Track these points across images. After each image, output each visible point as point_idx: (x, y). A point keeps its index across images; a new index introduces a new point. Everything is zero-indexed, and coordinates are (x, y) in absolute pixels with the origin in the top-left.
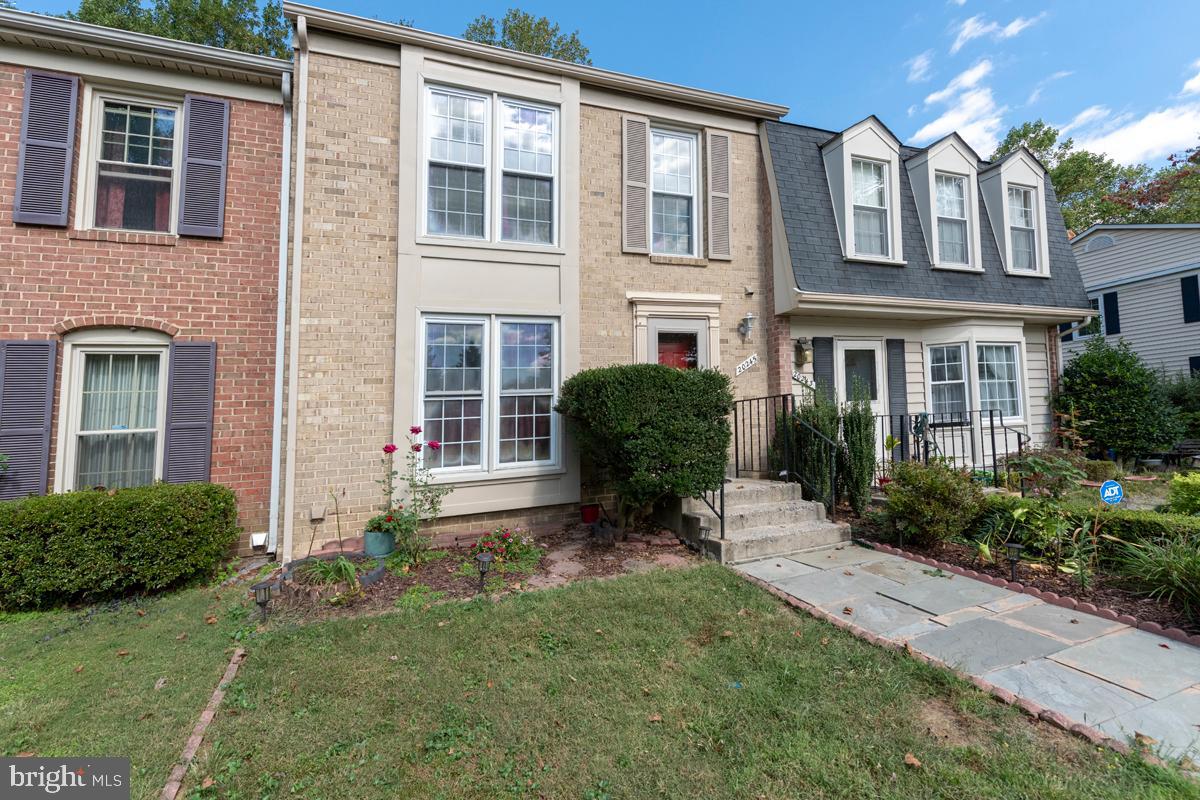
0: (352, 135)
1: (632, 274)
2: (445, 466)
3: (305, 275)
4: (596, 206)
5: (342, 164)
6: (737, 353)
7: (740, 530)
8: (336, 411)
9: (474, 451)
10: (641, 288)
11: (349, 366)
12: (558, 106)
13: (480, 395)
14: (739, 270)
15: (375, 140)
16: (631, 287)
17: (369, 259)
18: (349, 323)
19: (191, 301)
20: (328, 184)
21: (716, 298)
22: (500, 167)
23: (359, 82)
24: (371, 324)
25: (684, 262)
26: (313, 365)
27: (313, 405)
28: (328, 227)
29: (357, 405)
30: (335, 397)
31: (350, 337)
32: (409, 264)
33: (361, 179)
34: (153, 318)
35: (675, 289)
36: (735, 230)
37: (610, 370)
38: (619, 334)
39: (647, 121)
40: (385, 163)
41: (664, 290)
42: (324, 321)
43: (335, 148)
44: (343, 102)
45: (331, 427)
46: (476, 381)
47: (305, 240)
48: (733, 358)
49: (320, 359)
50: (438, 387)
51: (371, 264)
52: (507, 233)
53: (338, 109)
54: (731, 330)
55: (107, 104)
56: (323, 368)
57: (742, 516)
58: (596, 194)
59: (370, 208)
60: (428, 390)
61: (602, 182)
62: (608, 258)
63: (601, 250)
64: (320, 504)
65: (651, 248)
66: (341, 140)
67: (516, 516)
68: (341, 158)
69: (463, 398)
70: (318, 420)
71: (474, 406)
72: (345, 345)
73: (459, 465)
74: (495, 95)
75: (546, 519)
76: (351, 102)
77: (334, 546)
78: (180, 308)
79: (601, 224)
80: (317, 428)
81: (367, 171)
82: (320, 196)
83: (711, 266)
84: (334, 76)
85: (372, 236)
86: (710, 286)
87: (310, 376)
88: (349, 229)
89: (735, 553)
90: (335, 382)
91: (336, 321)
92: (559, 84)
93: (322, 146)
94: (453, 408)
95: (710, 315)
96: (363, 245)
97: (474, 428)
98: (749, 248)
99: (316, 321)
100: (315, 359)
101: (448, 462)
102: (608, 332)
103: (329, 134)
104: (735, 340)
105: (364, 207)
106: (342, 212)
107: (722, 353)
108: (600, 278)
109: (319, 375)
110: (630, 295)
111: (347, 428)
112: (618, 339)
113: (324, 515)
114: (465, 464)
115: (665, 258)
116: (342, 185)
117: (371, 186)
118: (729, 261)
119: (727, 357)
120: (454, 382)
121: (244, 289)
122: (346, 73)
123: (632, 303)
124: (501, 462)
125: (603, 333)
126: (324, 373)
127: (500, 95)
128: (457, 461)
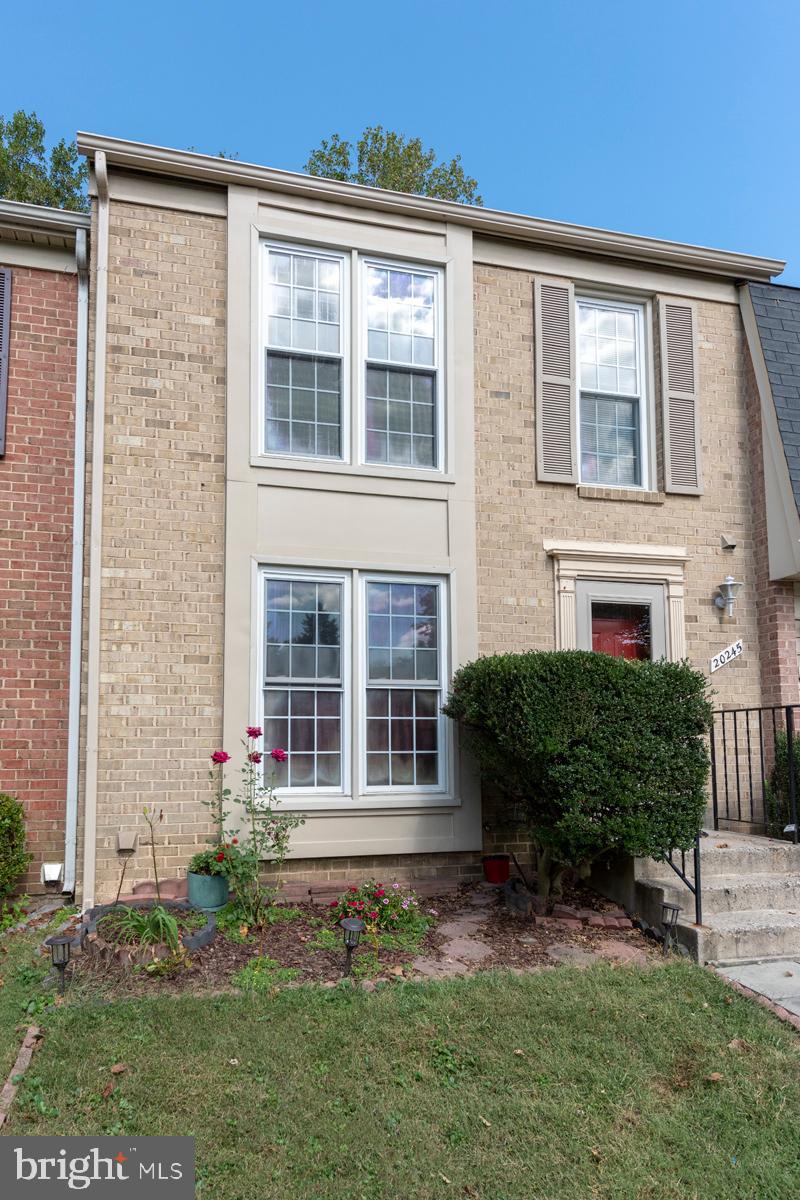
0: (166, 314)
1: (552, 513)
2: (292, 785)
3: (108, 509)
4: (498, 412)
5: (153, 354)
6: (711, 637)
7: (726, 913)
8: (149, 699)
9: (331, 765)
10: (565, 536)
11: (164, 637)
12: (443, 266)
13: (339, 686)
14: (714, 510)
15: (194, 320)
16: (551, 533)
17: (189, 486)
18: (163, 577)
20: (136, 382)
21: (679, 552)
22: (363, 356)
23: (174, 239)
24: (193, 579)
25: (629, 498)
26: (119, 633)
27: (119, 689)
28: (136, 441)
29: (176, 693)
30: (147, 680)
31: (165, 596)
32: (241, 493)
33: (176, 375)
35: (615, 538)
36: (705, 449)
37: (526, 657)
38: (533, 602)
39: (570, 286)
40: (208, 353)
41: (598, 540)
42: (132, 573)
43: (145, 332)
44: (153, 268)
45: (142, 722)
46: (333, 666)
47: (108, 460)
48: (705, 646)
49: (128, 625)
50: (282, 672)
51: (192, 494)
52: (373, 452)
53: (147, 278)
54: (702, 602)
56: (132, 639)
57: (727, 891)
58: (497, 394)
59: (190, 415)
60: (268, 675)
61: (505, 377)
62: (516, 490)
63: (506, 478)
64: (130, 829)
65: (579, 475)
66: (152, 321)
67: (391, 864)
68: (152, 346)
69: (316, 689)
70: (125, 711)
71: (331, 701)
72: (159, 607)
73: (312, 784)
74: (355, 253)
75: (434, 872)
76: (163, 268)
77: (148, 889)
79: (506, 439)
80: (124, 722)
81: (185, 365)
82: (125, 399)
83: (669, 503)
84: (144, 234)
85: (193, 455)
86: (667, 534)
87: (114, 648)
88: (162, 445)
89: (720, 948)
90: (147, 658)
91: (146, 574)
92: (444, 235)
93: (127, 330)
94: (303, 702)
95: (670, 578)
96: (183, 466)
97: (331, 733)
98: (728, 477)
99: (121, 573)
100: (121, 625)
101: (297, 781)
102: (518, 599)
103: (137, 312)
104: (708, 618)
105: (182, 415)
106: (154, 421)
107: (689, 636)
108: (505, 519)
109: (126, 648)
110: (550, 544)
111: (163, 724)
112: (533, 610)
113: (135, 845)
114: (321, 783)
115: (600, 490)
116: (154, 383)
117: (191, 384)
118: (696, 497)
119: (695, 642)
120: (304, 667)
121: (31, 526)
122: (157, 227)
123: (552, 557)
124: (369, 784)
125: (511, 601)
126: (133, 645)
127: (362, 253)
128: (308, 780)
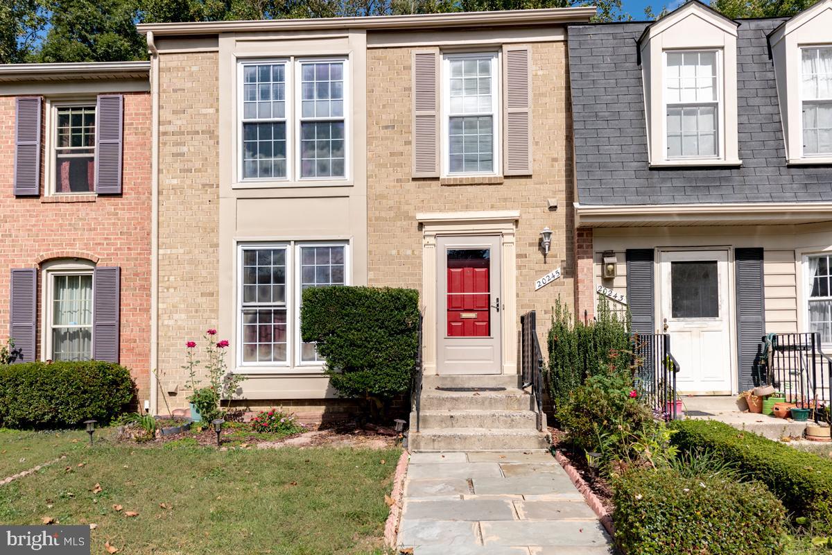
0: (189, 110)
1: (422, 197)
2: (259, 361)
3: (161, 219)
5: (182, 133)
6: (537, 267)
8: (183, 316)
10: (431, 209)
11: (191, 283)
12: (347, 56)
13: (284, 306)
15: (204, 111)
16: (421, 208)
17: (202, 203)
18: (190, 252)
19: (106, 239)
20: (175, 150)
21: (512, 213)
22: (299, 117)
23: (193, 69)
24: (205, 252)
26: (168, 283)
27: (168, 311)
28: (175, 182)
29: (197, 312)
30: (182, 306)
31: (191, 262)
32: (227, 204)
33: (195, 143)
34: (85, 251)
35: (467, 207)
38: (408, 252)
39: (436, 51)
40: (212, 129)
41: (455, 210)
42: (174, 251)
43: (179, 122)
44: (183, 87)
45: (180, 328)
46: (281, 295)
47: (159, 193)
48: (531, 272)
49: (172, 278)
50: (253, 299)
51: (204, 206)
52: (305, 172)
53: (179, 93)
54: (529, 244)
55: (59, 109)
56: (174, 285)
58: (387, 127)
59: (203, 164)
60: (244, 302)
62: (400, 184)
63: (392, 177)
64: (174, 382)
67: (316, 405)
68: (182, 129)
69: (273, 309)
70: (171, 323)
71: (281, 314)
72: (187, 267)
73: (270, 360)
74: (292, 58)
76: (188, 85)
78: (100, 244)
79: (392, 154)
80: (171, 328)
81: (200, 136)
82: (169, 159)
83: (506, 182)
84: (177, 69)
85: (204, 186)
86: (504, 202)
87: (165, 290)
88: (188, 182)
90: (181, 295)
91: (181, 251)
92: (348, 37)
93: (170, 122)
94: (265, 316)
95: (503, 231)
96: (199, 192)
97: (281, 331)
98: (553, 160)
99: (169, 251)
100: (169, 279)
101: (262, 358)
102: (398, 251)
103: (175, 112)
104: (534, 254)
105: (198, 164)
106: (184, 170)
109: (172, 290)
111: (190, 329)
113: (177, 389)
114: (275, 359)
115: (456, 179)
116: (185, 149)
117: (203, 147)
120: (264, 294)
121: (136, 228)
122: (184, 64)
123: (421, 224)
124: (303, 360)
125: (394, 252)
126: (175, 288)
127: (297, 57)
